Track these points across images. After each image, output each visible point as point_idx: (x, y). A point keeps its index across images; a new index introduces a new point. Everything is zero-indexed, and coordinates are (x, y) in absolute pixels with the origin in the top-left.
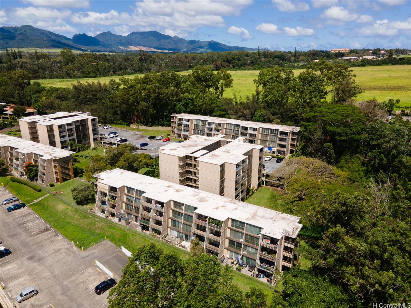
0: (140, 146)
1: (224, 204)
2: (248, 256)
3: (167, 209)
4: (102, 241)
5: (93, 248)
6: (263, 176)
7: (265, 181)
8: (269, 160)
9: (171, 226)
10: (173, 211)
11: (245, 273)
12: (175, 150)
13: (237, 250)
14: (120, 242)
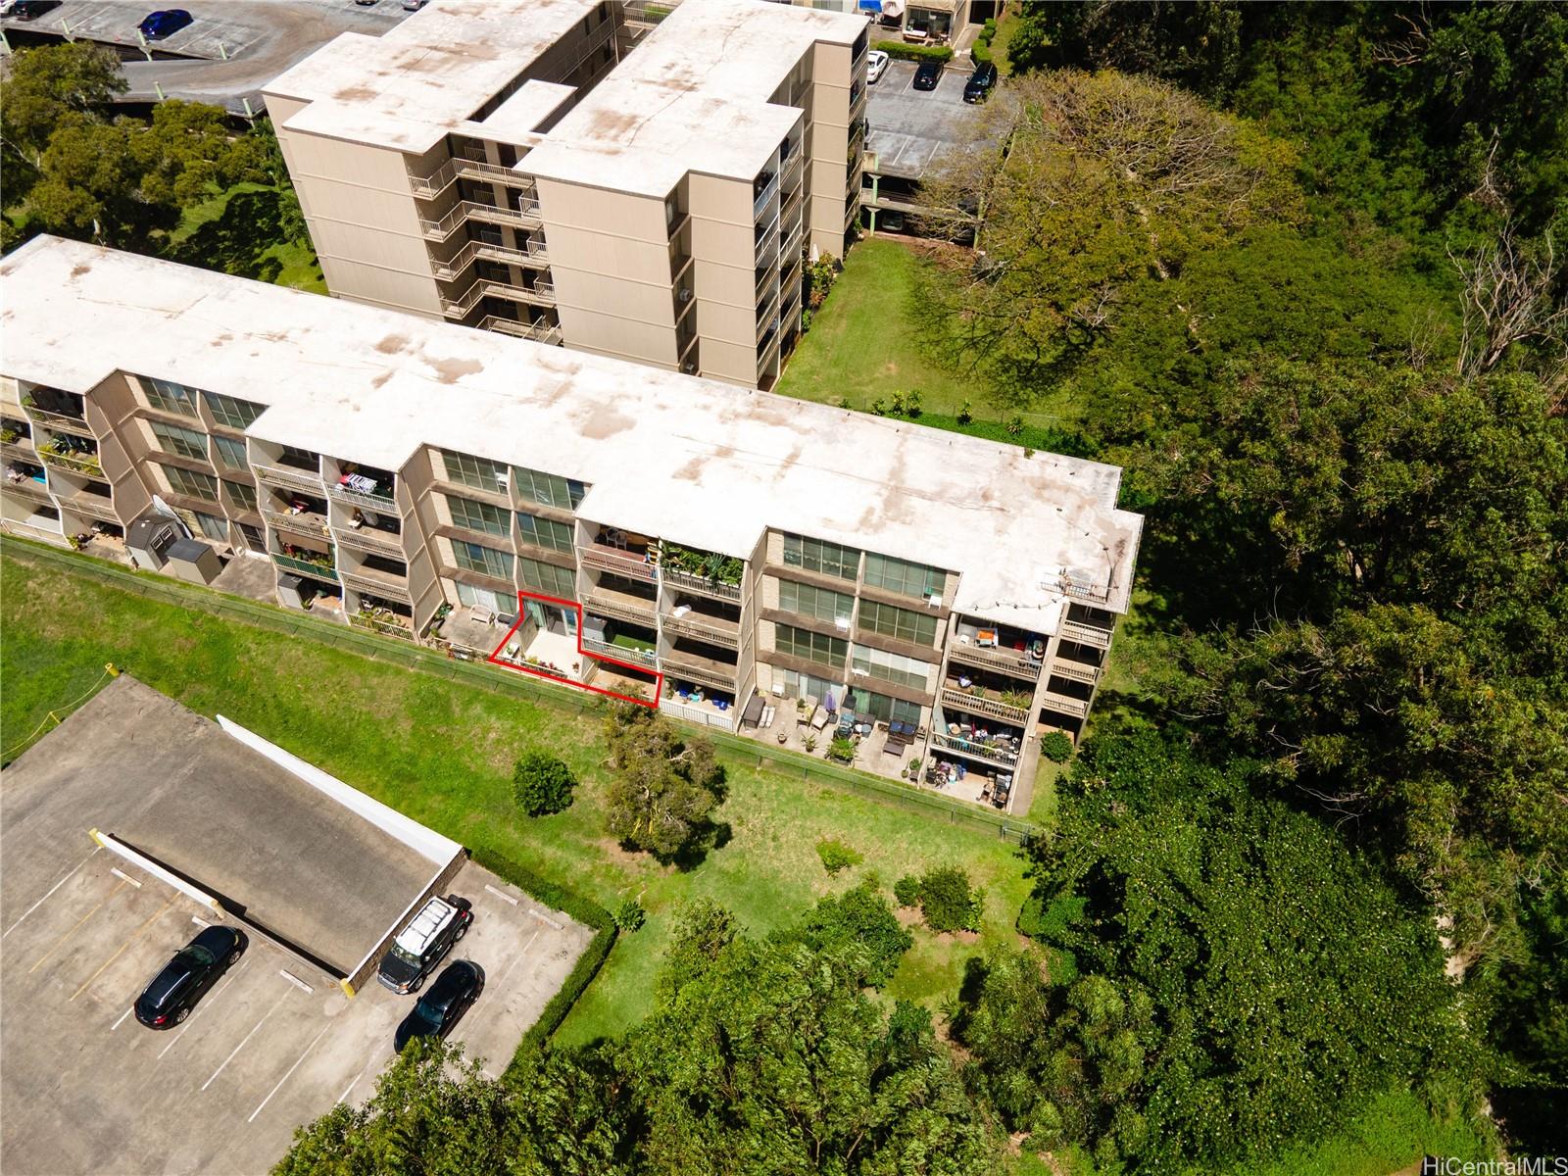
0: (141, 37)
1: (722, 435)
2: (878, 689)
3: (415, 498)
4: (96, 692)
5: (60, 747)
6: (867, 182)
7: (873, 212)
8: (880, 75)
9: (454, 565)
10: (453, 499)
11: (874, 765)
12: (364, 94)
13: (820, 664)
14: (200, 681)
